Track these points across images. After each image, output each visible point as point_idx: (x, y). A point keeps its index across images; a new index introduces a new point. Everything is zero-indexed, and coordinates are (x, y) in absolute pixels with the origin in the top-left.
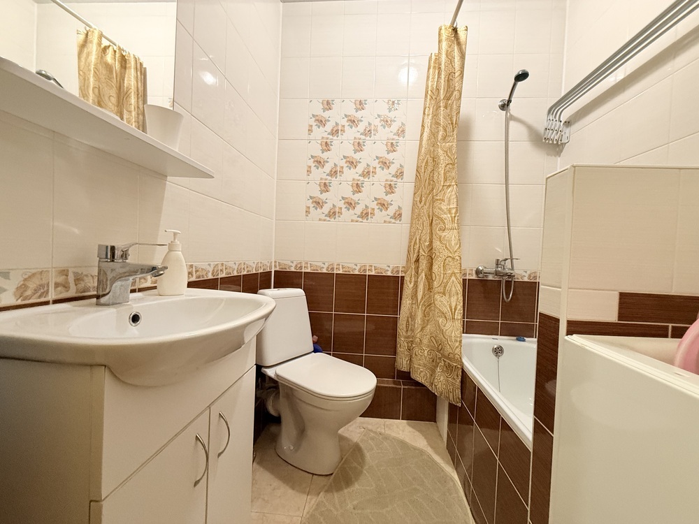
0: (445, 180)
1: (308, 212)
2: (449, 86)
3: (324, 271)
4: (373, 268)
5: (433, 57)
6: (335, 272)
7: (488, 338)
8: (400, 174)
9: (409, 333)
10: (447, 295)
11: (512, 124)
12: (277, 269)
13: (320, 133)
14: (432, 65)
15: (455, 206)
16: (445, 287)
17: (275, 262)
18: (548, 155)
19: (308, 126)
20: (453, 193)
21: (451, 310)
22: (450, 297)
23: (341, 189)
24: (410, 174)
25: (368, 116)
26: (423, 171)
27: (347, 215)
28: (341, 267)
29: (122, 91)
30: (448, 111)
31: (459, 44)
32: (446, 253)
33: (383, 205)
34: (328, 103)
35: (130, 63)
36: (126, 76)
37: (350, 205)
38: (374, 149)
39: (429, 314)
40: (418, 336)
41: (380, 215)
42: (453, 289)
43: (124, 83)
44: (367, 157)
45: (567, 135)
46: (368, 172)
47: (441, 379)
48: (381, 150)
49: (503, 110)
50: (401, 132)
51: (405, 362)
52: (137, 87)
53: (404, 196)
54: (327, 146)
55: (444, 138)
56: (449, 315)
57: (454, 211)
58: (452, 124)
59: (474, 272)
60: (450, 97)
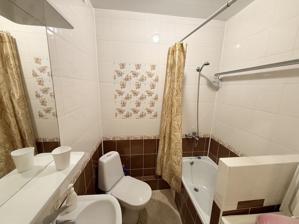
0: (177, 112)
1: (116, 115)
2: (179, 72)
3: (125, 139)
4: (146, 137)
5: (171, 49)
6: (130, 139)
7: (189, 158)
8: (156, 98)
9: (161, 162)
10: (177, 156)
11: (201, 77)
12: (104, 140)
13: (120, 79)
14: (170, 52)
15: (180, 123)
16: (176, 153)
17: (103, 137)
18: (213, 90)
19: (113, 76)
20: (180, 118)
21: (178, 162)
22: (178, 156)
23: (131, 105)
24: (160, 98)
25: (142, 72)
26: (167, 101)
27: (134, 116)
28: (132, 137)
29: (3, 56)
30: (179, 83)
31: (183, 52)
32: (176, 141)
33: (149, 112)
34: (123, 65)
35: (5, 39)
36: (4, 47)
37: (135, 112)
38: (145, 87)
39: (169, 158)
40: (165, 165)
41: (148, 116)
42: (179, 154)
43: (3, 51)
44: (142, 91)
45: (221, 84)
46: (143, 98)
47: (174, 183)
48: (148, 88)
49: (198, 72)
50: (157, 80)
51: (159, 172)
52: (13, 54)
53: (158, 107)
54: (123, 86)
55: (177, 95)
56: (177, 163)
57: (180, 125)
58: (180, 89)
59: (185, 136)
60: (179, 77)
